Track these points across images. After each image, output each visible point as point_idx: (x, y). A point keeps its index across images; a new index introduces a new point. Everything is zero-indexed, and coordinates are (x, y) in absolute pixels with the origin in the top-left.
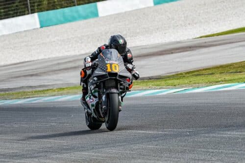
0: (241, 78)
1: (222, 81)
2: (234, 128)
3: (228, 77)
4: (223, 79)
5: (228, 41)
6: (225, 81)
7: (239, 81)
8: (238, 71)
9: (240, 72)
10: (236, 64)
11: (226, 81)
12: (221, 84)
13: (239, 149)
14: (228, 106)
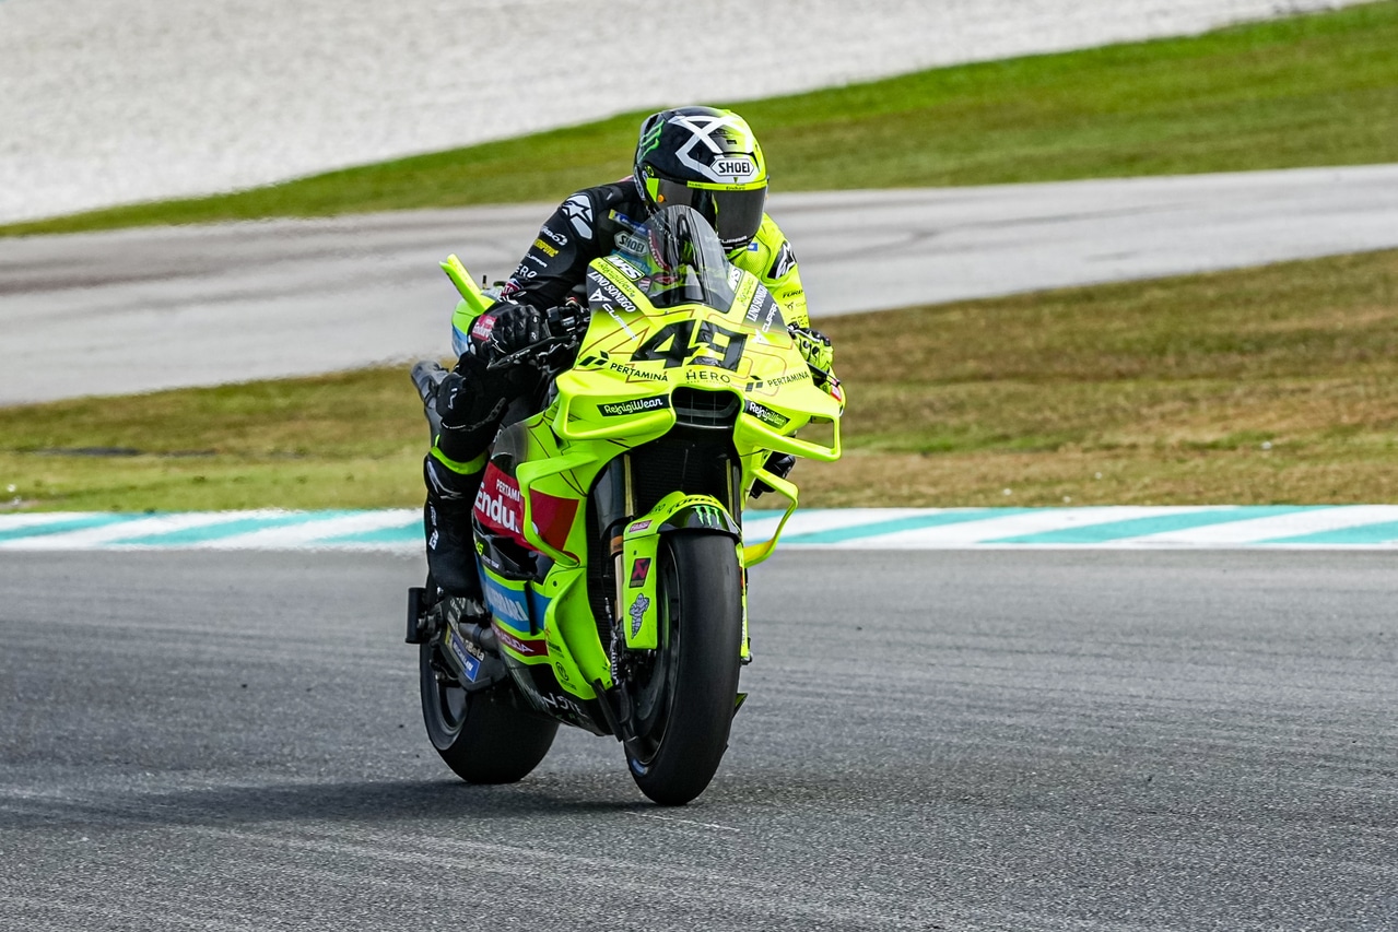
0: (133, 488)
1: (25, 496)
2: (58, 769)
3: (55, 477)
4: (27, 484)
5: (81, 272)
6: (39, 496)
7: (120, 500)
8: (122, 445)
9: (132, 452)
10: (114, 402)
11: (42, 498)
12: (15, 510)
13: (73, 890)
14: (40, 642)
